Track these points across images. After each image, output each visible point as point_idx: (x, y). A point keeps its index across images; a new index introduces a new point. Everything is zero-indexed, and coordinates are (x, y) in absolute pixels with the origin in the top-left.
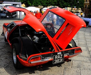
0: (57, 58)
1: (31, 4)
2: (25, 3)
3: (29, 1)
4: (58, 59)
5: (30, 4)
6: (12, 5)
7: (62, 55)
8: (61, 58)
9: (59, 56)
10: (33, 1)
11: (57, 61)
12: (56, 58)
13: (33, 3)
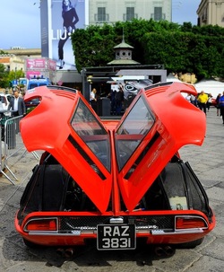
0: (109, 232)
1: (209, 73)
2: (189, 70)
3: (203, 64)
4: (112, 237)
5: (205, 73)
6: (147, 78)
7: (127, 228)
8: (123, 235)
9: (116, 228)
10: (214, 63)
11: (111, 245)
12: (105, 232)
13: (215, 70)
